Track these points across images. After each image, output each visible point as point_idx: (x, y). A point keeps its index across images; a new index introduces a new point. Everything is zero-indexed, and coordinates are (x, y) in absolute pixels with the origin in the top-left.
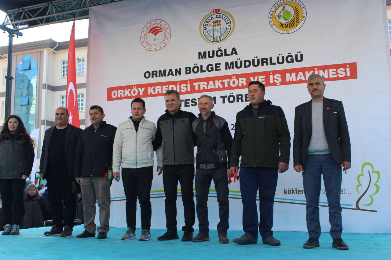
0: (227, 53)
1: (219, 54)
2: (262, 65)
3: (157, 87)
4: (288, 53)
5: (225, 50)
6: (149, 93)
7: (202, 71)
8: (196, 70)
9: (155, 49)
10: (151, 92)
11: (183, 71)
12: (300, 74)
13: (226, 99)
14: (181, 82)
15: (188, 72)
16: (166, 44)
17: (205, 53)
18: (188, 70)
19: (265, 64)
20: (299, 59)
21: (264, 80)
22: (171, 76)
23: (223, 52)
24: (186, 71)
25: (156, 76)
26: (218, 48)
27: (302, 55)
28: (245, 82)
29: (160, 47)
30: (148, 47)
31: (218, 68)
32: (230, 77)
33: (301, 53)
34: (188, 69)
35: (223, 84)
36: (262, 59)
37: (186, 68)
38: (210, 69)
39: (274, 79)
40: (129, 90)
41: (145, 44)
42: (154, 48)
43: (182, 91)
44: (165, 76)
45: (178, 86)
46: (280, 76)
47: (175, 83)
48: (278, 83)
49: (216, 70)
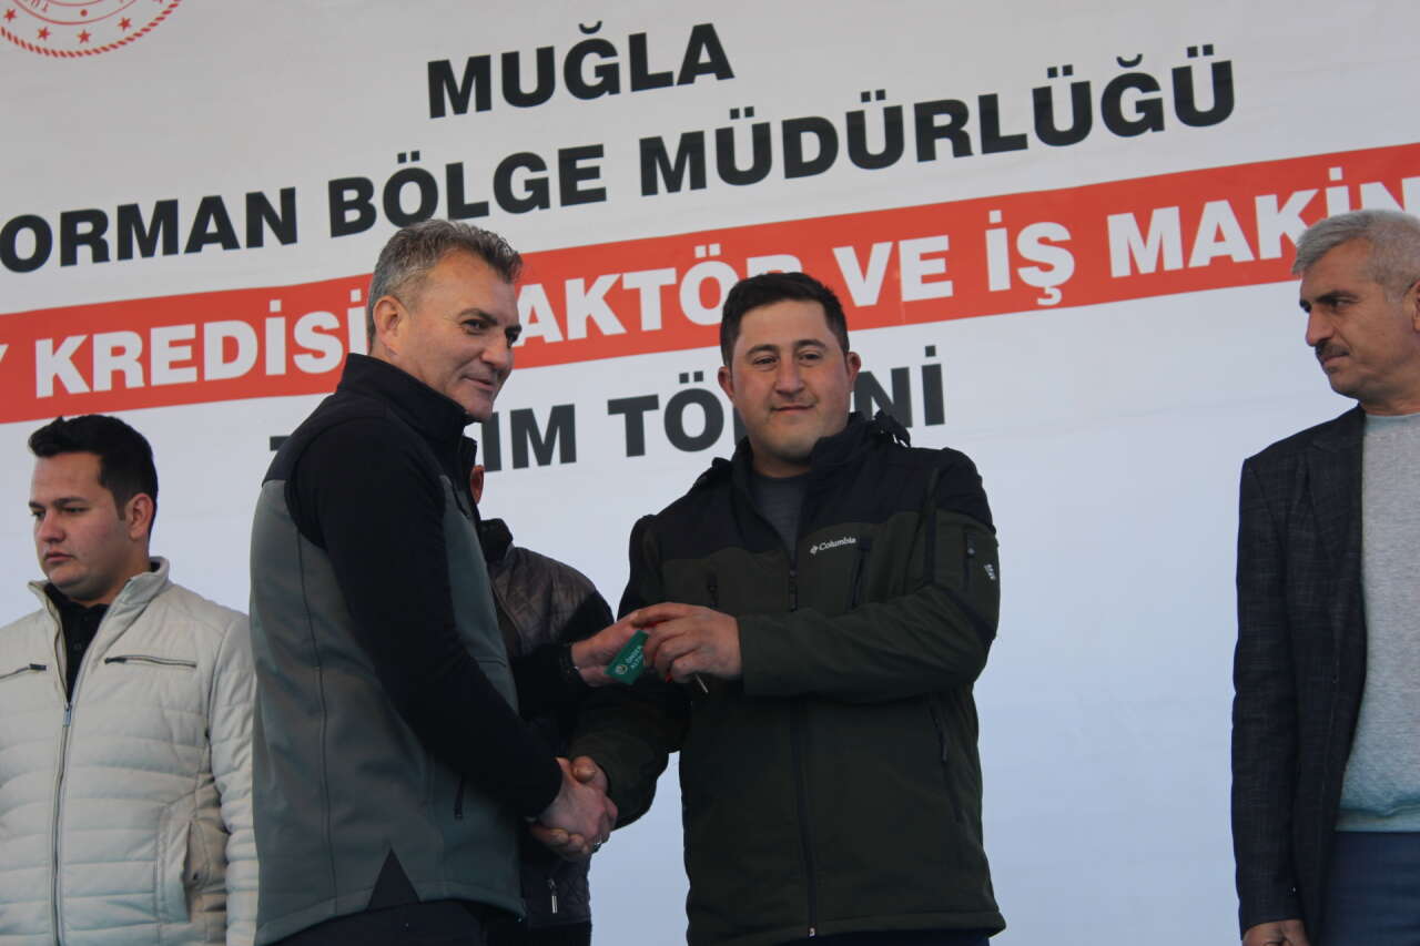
0: (654, 68)
1: (590, 78)
2: (926, 153)
3: (103, 343)
4: (1121, 62)
8: (410, 198)
9: (84, 37)
10: (57, 381)
11: (313, 213)
12: (1218, 213)
13: (654, 422)
14: (299, 300)
15: (352, 216)
17: (479, 67)
18: (352, 205)
19: (943, 146)
20: (1204, 100)
21: (939, 266)
22: (218, 246)
23: (623, 60)
24: (338, 207)
25: (101, 255)
26: (584, 30)
27: (1222, 74)
29: (125, 24)
30: (25, 28)
31: (583, 185)
32: (675, 252)
33: (1218, 57)
34: (350, 195)
35: (627, 304)
36: (925, 112)
37: (337, 188)
38: (520, 192)
39: (1016, 261)
42: (79, 30)
43: (306, 364)
44: (171, 248)
45: (275, 328)
46: (1059, 232)
47: (248, 305)
48: (1048, 291)
49: (571, 197)
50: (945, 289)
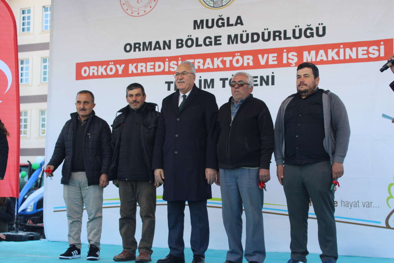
0: (230, 23)
1: (220, 24)
2: (274, 39)
3: (140, 65)
4: (307, 25)
5: (228, 19)
6: (130, 72)
7: (197, 45)
8: (189, 43)
9: (138, 14)
11: (174, 44)
12: (322, 52)
13: (227, 82)
14: (171, 59)
15: (180, 45)
16: (152, 8)
17: (202, 21)
18: (180, 43)
19: (277, 38)
20: (321, 33)
21: (275, 59)
22: (158, 49)
23: (226, 21)
24: (178, 44)
25: (140, 50)
26: (220, 16)
27: (324, 28)
28: (252, 61)
29: (145, 11)
30: (129, 12)
31: (218, 42)
32: (232, 54)
33: (324, 25)
34: (180, 42)
35: (223, 62)
36: (275, 32)
37: (178, 40)
38: (207, 43)
39: (288, 58)
40: (105, 67)
41: (125, 7)
42: (137, 12)
43: (171, 70)
44: (151, 49)
45: (167, 63)
46: (295, 54)
47: (163, 59)
48: (293, 64)
49: (216, 44)
50: (276, 63)
